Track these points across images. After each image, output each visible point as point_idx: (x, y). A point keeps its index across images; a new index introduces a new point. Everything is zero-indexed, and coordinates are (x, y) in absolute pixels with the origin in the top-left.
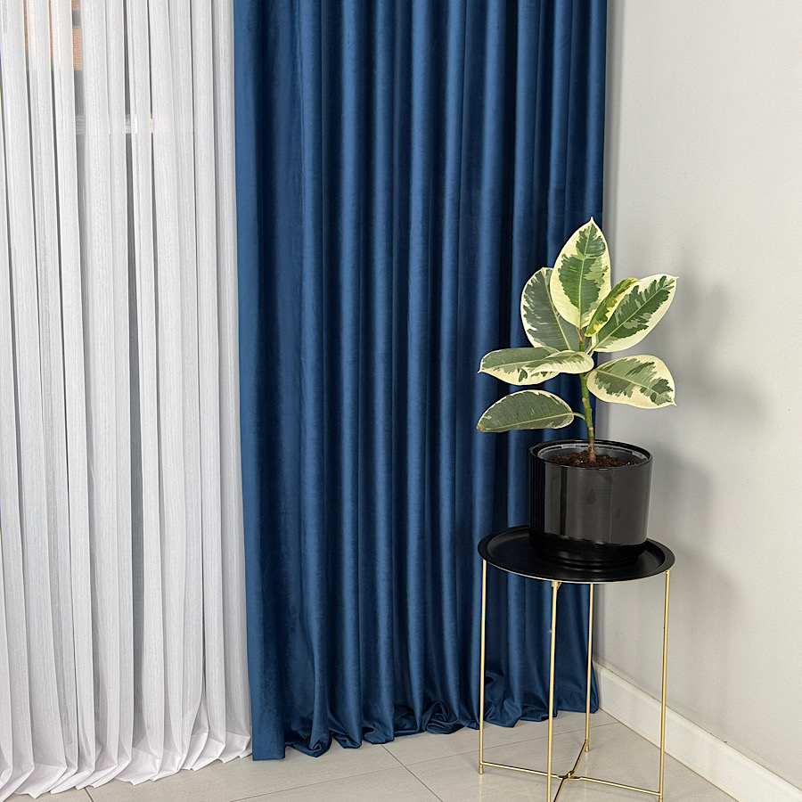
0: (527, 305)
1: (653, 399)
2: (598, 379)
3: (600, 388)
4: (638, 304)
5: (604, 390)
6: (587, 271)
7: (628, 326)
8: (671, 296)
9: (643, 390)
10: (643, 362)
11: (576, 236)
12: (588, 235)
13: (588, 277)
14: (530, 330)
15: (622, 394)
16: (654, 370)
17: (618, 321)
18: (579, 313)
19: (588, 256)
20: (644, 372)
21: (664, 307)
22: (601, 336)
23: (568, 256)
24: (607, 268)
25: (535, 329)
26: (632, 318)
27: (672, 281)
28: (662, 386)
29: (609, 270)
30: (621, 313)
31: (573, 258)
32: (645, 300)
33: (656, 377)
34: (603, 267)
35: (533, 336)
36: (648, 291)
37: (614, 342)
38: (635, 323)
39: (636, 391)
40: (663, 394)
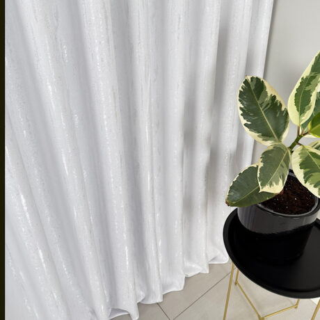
0: (242, 106)
6: (309, 84)
13: (307, 89)
14: (246, 125)
25: (249, 123)
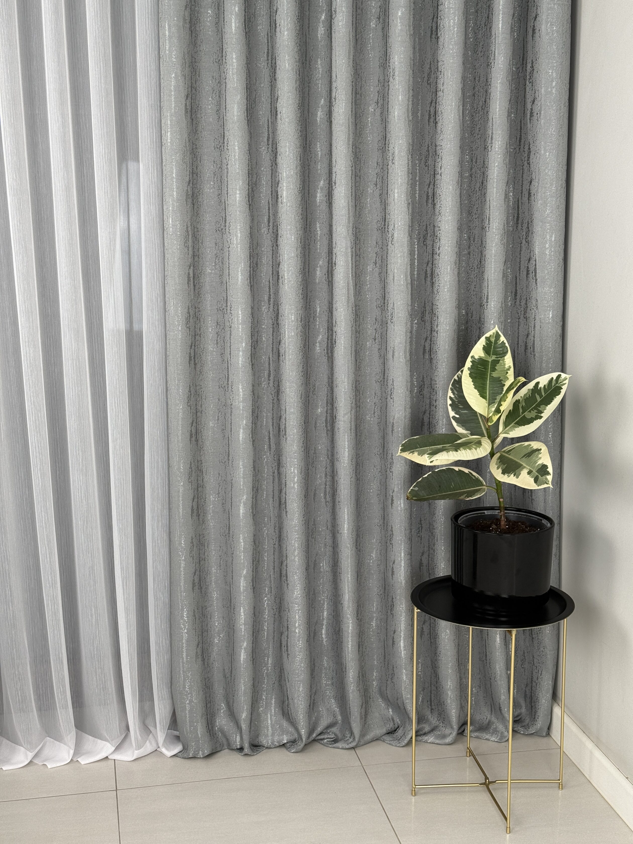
0: (452, 396)
1: (536, 481)
2: (499, 460)
3: (498, 468)
4: (538, 397)
5: (500, 470)
6: (494, 369)
7: (528, 415)
8: (563, 392)
9: (530, 473)
10: (535, 447)
11: (482, 342)
12: (493, 340)
13: (495, 375)
14: (454, 418)
15: (512, 475)
16: (540, 456)
17: (521, 411)
18: (487, 405)
19: (494, 357)
20: (533, 457)
21: (557, 400)
22: (506, 424)
23: (477, 357)
24: (510, 367)
25: (458, 416)
26: (532, 409)
27: (565, 379)
28: (543, 470)
29: (512, 369)
30: (524, 404)
31: (481, 359)
32: (543, 394)
33: (540, 462)
34: (507, 366)
35: (456, 422)
36: (546, 387)
37: (516, 429)
38: (533, 414)
39: (524, 473)
40: (544, 477)
